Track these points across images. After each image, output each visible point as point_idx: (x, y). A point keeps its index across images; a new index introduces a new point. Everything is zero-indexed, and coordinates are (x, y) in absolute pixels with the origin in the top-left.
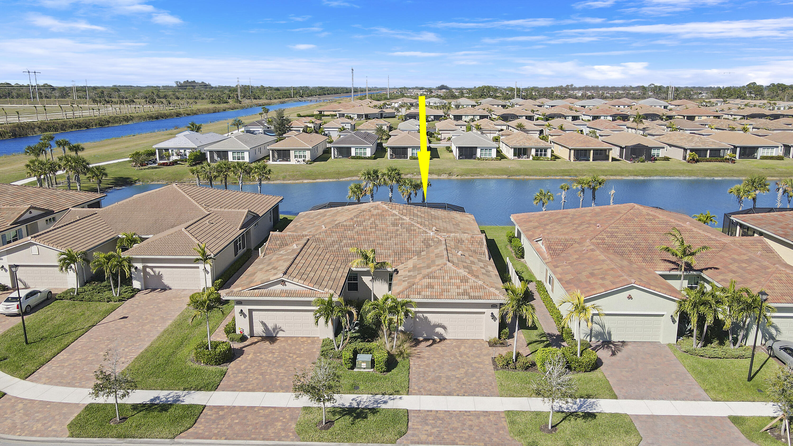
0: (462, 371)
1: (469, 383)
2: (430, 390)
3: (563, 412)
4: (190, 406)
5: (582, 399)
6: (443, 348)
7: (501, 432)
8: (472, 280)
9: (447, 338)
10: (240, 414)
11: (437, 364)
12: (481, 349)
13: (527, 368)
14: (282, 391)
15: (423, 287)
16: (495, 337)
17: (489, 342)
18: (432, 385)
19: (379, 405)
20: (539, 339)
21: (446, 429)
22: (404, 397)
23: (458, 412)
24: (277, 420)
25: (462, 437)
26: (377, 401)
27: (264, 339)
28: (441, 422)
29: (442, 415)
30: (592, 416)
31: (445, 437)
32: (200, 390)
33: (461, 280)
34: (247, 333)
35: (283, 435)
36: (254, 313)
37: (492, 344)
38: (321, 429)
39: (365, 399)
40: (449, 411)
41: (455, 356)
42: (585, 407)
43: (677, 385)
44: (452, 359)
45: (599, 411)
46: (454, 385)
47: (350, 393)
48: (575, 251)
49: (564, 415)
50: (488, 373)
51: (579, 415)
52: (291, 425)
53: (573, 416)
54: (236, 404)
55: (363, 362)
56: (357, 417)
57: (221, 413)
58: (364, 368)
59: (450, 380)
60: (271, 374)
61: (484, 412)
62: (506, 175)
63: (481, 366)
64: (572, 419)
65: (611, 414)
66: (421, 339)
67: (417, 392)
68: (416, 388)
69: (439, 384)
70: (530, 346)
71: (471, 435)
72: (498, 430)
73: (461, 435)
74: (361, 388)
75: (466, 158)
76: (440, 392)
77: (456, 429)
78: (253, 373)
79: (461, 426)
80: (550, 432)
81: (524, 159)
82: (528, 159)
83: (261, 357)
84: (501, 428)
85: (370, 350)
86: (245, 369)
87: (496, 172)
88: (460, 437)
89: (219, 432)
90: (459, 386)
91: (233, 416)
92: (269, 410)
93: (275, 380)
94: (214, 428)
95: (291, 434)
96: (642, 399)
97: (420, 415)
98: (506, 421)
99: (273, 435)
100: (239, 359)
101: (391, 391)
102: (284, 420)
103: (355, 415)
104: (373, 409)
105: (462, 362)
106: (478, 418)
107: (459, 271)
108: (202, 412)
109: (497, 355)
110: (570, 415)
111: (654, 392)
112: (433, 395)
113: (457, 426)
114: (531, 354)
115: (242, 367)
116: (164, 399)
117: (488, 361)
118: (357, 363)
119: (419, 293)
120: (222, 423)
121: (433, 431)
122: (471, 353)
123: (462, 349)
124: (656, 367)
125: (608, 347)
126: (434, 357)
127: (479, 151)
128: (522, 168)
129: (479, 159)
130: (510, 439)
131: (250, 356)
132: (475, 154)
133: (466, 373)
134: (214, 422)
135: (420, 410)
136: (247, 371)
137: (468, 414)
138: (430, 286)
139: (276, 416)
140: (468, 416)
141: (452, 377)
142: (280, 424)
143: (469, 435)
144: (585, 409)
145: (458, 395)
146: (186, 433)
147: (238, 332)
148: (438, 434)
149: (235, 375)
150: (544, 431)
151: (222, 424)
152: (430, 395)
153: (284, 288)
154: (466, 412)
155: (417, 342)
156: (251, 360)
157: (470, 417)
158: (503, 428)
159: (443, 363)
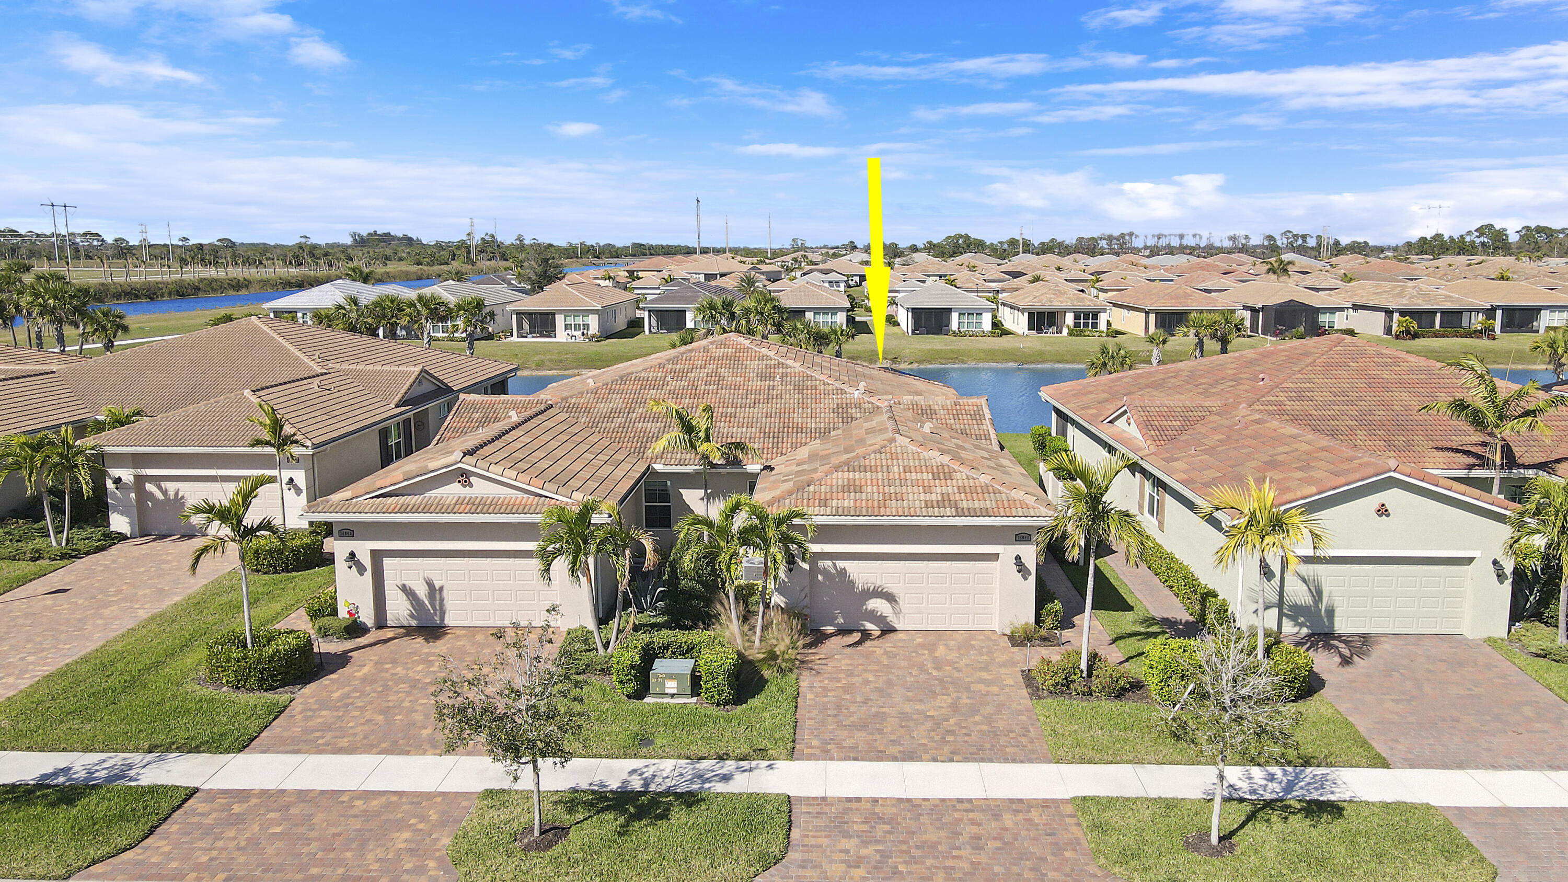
0: (944, 701)
1: (964, 731)
2: (854, 748)
3: (1241, 800)
4: (152, 790)
5: (1290, 769)
6: (888, 649)
7: (1067, 854)
8: (962, 474)
9: (898, 627)
10: (294, 811)
11: (872, 685)
12: (990, 653)
13: (1120, 694)
14: (432, 751)
15: (834, 489)
16: (1027, 624)
17: (1011, 638)
18: (860, 736)
19: (707, 785)
20: (1142, 630)
21: (904, 847)
22: (781, 765)
23: (938, 802)
24: (401, 825)
25: (953, 868)
26: (701, 776)
27: (410, 632)
28: (887, 827)
29: (891, 810)
30: (1334, 809)
31: (901, 868)
32: (196, 750)
33: (933, 474)
34: (367, 617)
35: (408, 866)
36: (386, 561)
37: (1019, 640)
38: (527, 848)
39: (668, 770)
40: (909, 800)
41: (922, 668)
42: (1302, 788)
43: (1546, 732)
44: (914, 673)
45: (1347, 796)
46: (921, 734)
47: (626, 756)
48: (1214, 429)
49: (1248, 808)
50: (1014, 706)
51: (1290, 806)
52: (437, 839)
53: (1273, 809)
54: (290, 785)
55: (670, 676)
56: (638, 816)
57: (236, 808)
58: (673, 696)
59: (911, 724)
60: (412, 710)
61: (1012, 801)
62: (1016, 362)
63: (995, 689)
64: (1274, 818)
65: (1386, 806)
66: (830, 629)
67: (817, 752)
68: (815, 743)
69: (881, 731)
70: (1121, 643)
71: (979, 863)
72: (1058, 849)
73: (949, 863)
74: (659, 742)
75: (927, 334)
76: (884, 752)
77: (934, 845)
78: (362, 709)
79: (948, 838)
80: (1216, 853)
81: (1050, 335)
82: (1059, 335)
83: (393, 671)
84: (1066, 844)
85: (690, 650)
86: (341, 699)
87: (991, 355)
88: (945, 868)
89: (211, 859)
90: (937, 738)
91: (271, 815)
92: (384, 799)
93: (419, 724)
94: (200, 849)
95: (432, 864)
96: (1460, 766)
97: (827, 809)
98: (1079, 825)
99: (376, 866)
100: (332, 676)
101: (746, 749)
102: (421, 826)
103: (632, 810)
104: (691, 793)
105: (941, 681)
106: (997, 816)
107: (926, 454)
108: (179, 807)
109: (1034, 663)
110: (1264, 807)
111: (1489, 750)
112: (863, 760)
113: (935, 839)
114: (1127, 660)
115: (336, 695)
116: (83, 774)
117: (1013, 678)
118: (653, 680)
119: (824, 503)
120: (232, 834)
121: (864, 852)
122: (965, 661)
123: (941, 651)
124: (1470, 689)
125: (1328, 647)
126: (866, 671)
127: (955, 316)
128: (1049, 348)
129: (955, 334)
130: (1100, 873)
131: (365, 670)
132: (948, 323)
133: (955, 707)
134: (208, 831)
135: (824, 799)
136: (347, 705)
137: (966, 806)
138: (852, 488)
139: (400, 815)
140: (967, 811)
141: (914, 717)
142: (407, 835)
143: (972, 863)
144: (1304, 792)
145: (935, 760)
146: (108, 865)
147: (343, 613)
148: (877, 861)
149: (310, 713)
150: (1196, 849)
151: (228, 838)
152: (856, 759)
153: (466, 492)
154: (960, 801)
155: (819, 638)
156: (364, 680)
157: (971, 815)
158: (1074, 844)
159: (890, 683)
